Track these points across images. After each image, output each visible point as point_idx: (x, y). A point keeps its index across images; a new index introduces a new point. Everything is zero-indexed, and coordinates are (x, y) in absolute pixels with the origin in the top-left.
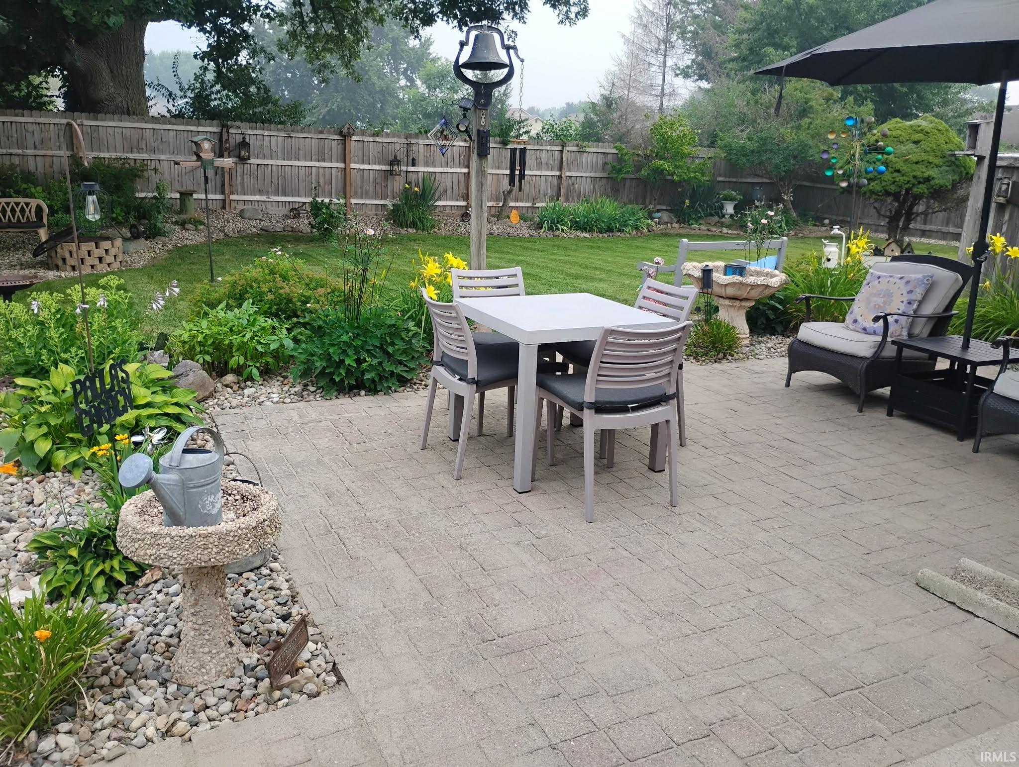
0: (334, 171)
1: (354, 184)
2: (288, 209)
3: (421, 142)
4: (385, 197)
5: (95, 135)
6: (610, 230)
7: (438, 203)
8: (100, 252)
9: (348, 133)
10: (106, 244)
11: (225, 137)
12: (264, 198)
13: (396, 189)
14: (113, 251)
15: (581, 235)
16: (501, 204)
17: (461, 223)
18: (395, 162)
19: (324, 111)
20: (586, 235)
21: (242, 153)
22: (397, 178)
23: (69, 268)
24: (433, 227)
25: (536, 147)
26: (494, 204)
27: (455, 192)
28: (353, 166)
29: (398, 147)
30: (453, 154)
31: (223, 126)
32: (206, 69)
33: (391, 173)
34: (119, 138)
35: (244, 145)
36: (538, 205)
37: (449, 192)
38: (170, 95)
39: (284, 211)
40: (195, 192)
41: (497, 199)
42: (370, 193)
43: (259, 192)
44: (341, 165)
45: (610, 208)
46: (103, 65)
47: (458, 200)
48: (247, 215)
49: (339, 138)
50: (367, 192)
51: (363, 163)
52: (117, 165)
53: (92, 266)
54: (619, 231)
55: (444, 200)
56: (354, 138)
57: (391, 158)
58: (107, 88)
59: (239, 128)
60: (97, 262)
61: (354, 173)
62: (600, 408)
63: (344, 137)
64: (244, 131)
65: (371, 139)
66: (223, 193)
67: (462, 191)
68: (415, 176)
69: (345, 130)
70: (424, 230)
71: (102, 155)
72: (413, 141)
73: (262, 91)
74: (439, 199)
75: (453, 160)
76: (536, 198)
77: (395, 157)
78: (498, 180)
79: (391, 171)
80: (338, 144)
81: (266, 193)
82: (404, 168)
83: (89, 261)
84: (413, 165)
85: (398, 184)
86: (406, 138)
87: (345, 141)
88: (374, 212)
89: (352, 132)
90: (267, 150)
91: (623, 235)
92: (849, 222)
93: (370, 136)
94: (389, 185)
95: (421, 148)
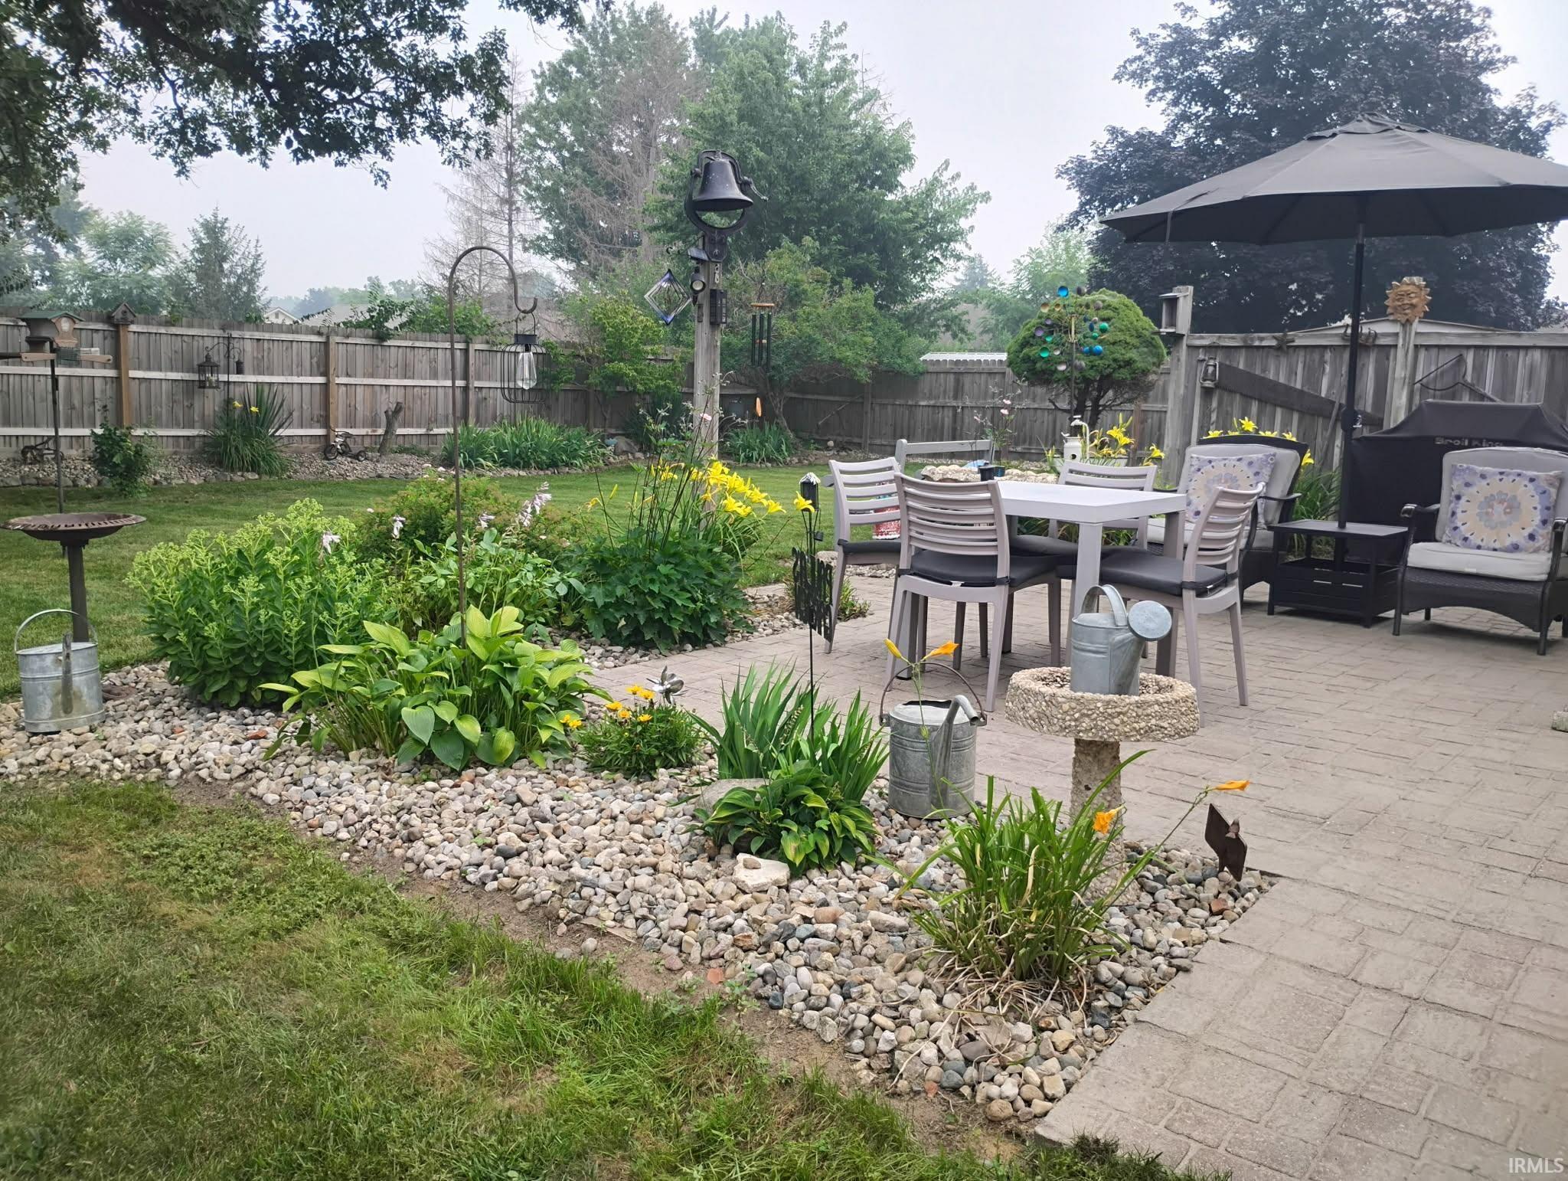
0: (98, 384)
1: (135, 403)
2: (21, 448)
3: (247, 335)
4: (189, 424)
6: (553, 464)
7: (281, 432)
9: (125, 319)
13: (209, 411)
15: (516, 473)
16: (381, 431)
17: (325, 462)
18: (207, 366)
20: (522, 473)
22: (209, 392)
24: (284, 469)
25: (429, 345)
26: (369, 431)
27: (307, 414)
28: (133, 374)
29: (208, 343)
30: (300, 355)
33: (202, 385)
36: (436, 431)
37: (295, 414)
39: (12, 451)
41: (374, 424)
42: (164, 418)
44: (111, 373)
45: (548, 432)
47: (311, 427)
49: (105, 327)
50: (159, 415)
51: (149, 369)
54: (567, 465)
55: (290, 427)
56: (133, 328)
57: (199, 360)
61: (135, 385)
63: (117, 326)
65: (163, 330)
67: (317, 411)
68: (241, 390)
69: (118, 315)
70: (271, 473)
72: (235, 334)
74: (281, 426)
75: (300, 364)
76: (431, 422)
77: (208, 357)
78: (374, 394)
79: (201, 382)
80: (105, 338)
82: (223, 378)
84: (240, 371)
85: (211, 402)
86: (223, 329)
87: (117, 332)
88: (171, 449)
89: (130, 317)
91: (573, 471)
92: (859, 445)
93: (160, 324)
94: (197, 405)
95: (248, 346)
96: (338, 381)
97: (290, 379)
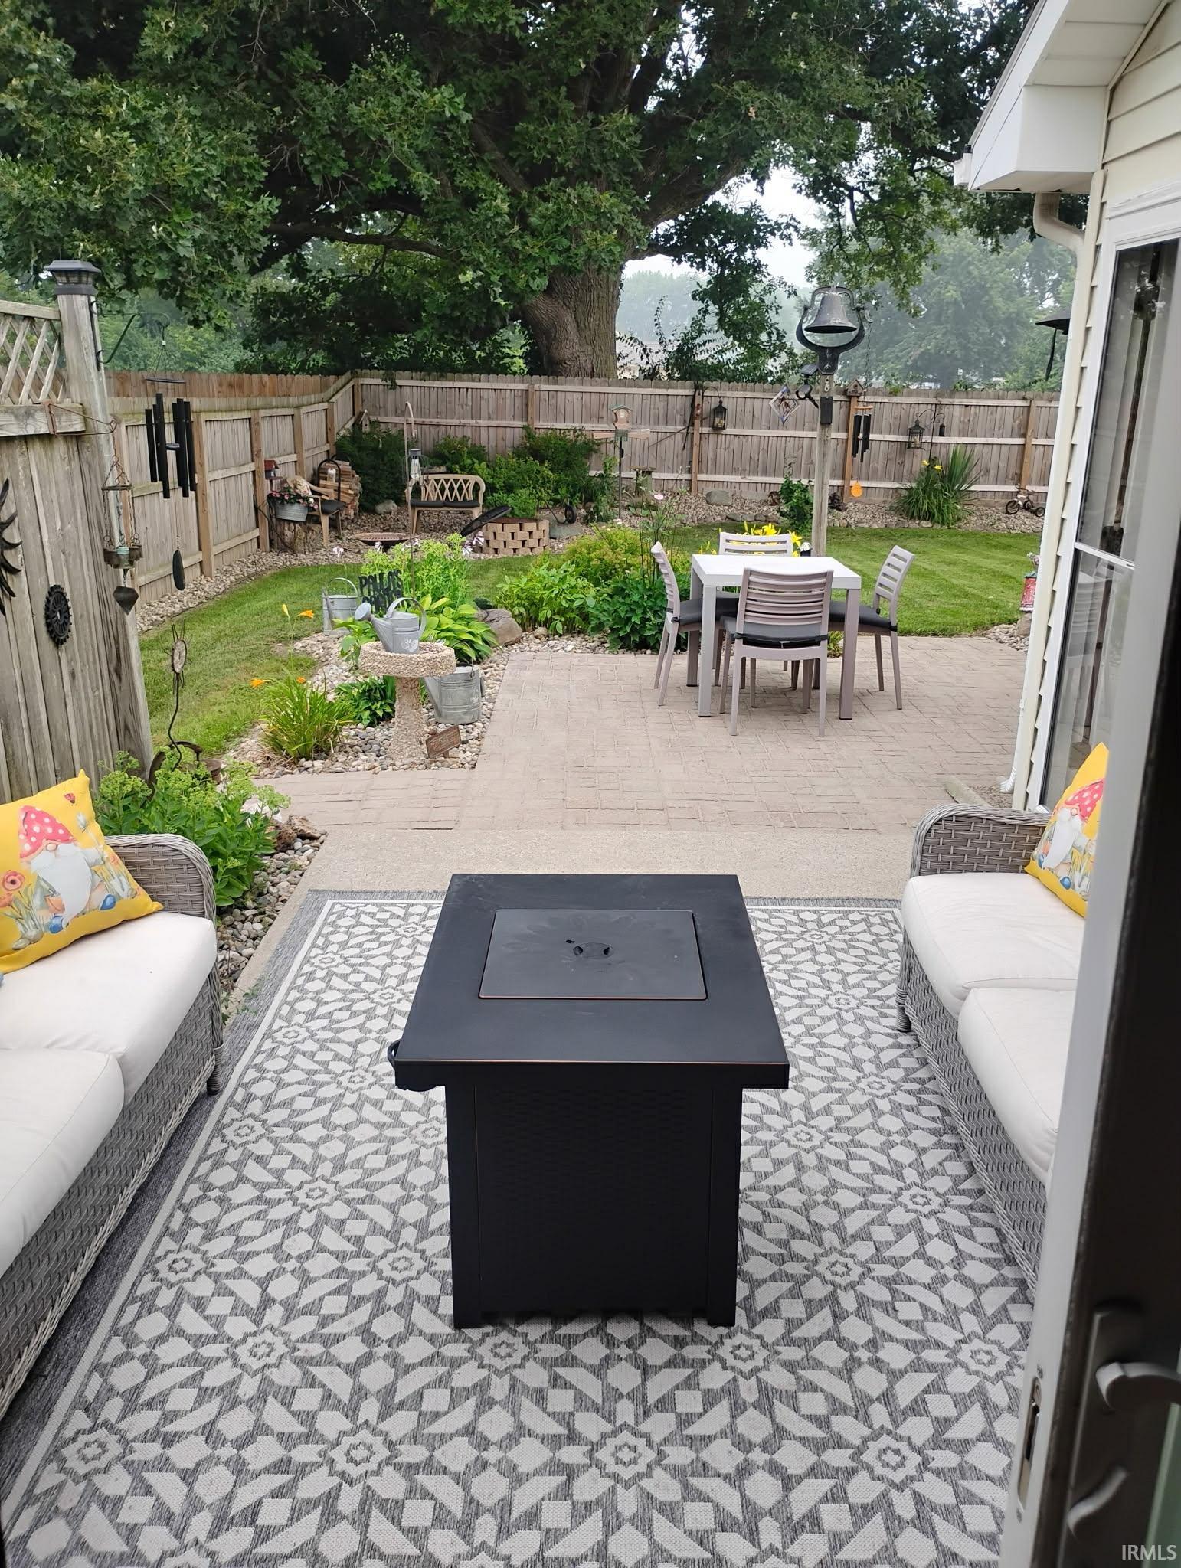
0: (831, 444)
2: (768, 492)
3: (957, 401)
4: (899, 479)
5: (553, 402)
7: (972, 488)
8: (524, 535)
9: (855, 392)
10: (530, 526)
11: (698, 400)
12: (739, 478)
13: (916, 469)
14: (537, 534)
17: (1003, 516)
18: (916, 430)
19: (915, 354)
21: (717, 420)
22: (918, 452)
23: (492, 551)
24: (958, 519)
27: (1002, 472)
29: (922, 408)
30: (1003, 419)
31: (697, 388)
32: (706, 312)
33: (909, 445)
34: (578, 405)
35: (720, 410)
37: (992, 472)
38: (645, 350)
39: (763, 495)
40: (655, 469)
42: (879, 472)
43: (734, 471)
44: (842, 436)
46: (569, 318)
47: (1005, 484)
48: (714, 499)
49: (842, 398)
50: (875, 471)
52: (571, 436)
53: (515, 550)
55: (985, 483)
56: (862, 398)
57: (912, 425)
58: (571, 346)
59: (716, 389)
60: (519, 545)
62: (748, 640)
63: (850, 397)
64: (721, 393)
65: (886, 400)
66: (690, 471)
67: (1012, 470)
68: (943, 450)
69: (852, 388)
70: (943, 523)
71: (557, 425)
72: (945, 401)
73: (774, 337)
74: (976, 481)
75: (1003, 427)
77: (917, 423)
79: (909, 443)
81: (742, 472)
82: (927, 438)
83: (512, 544)
84: (941, 434)
85: (921, 461)
88: (882, 499)
90: (749, 416)
93: (884, 395)
94: (907, 464)
95: (957, 411)
96: (1035, 442)
97: (991, 440)
